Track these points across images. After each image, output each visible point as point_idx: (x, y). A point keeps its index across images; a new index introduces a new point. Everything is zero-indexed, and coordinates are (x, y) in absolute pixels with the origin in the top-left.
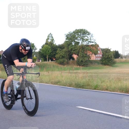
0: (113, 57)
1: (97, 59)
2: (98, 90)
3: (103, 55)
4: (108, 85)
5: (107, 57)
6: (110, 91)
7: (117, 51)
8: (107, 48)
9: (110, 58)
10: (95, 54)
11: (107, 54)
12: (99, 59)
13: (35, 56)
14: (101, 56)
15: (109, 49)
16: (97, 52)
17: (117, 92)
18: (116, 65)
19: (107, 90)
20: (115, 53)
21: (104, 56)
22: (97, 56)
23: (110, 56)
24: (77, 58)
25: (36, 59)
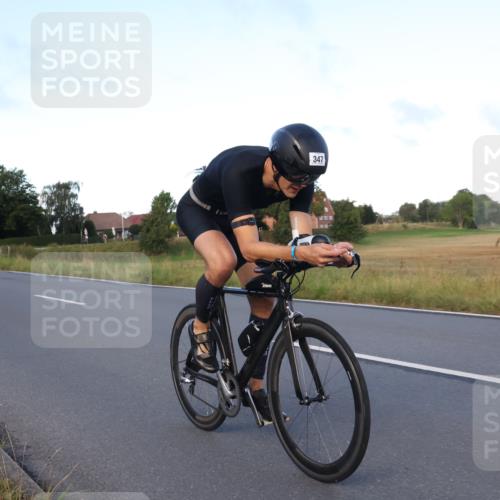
0: (359, 220)
1: (322, 226)
2: (324, 299)
3: (335, 217)
4: (349, 288)
5: (346, 220)
6: (353, 301)
7: (368, 205)
8: (345, 199)
9: (352, 223)
10: (318, 215)
11: (346, 214)
12: (326, 226)
13: (173, 223)
14: (331, 218)
15: (351, 201)
16: (323, 209)
17: (369, 302)
18: (367, 239)
19: (345, 298)
20: (363, 211)
21: (340, 219)
22: (321, 219)
23: (352, 219)
24: (274, 225)
25: (176, 230)
